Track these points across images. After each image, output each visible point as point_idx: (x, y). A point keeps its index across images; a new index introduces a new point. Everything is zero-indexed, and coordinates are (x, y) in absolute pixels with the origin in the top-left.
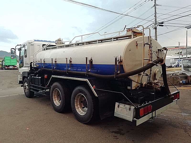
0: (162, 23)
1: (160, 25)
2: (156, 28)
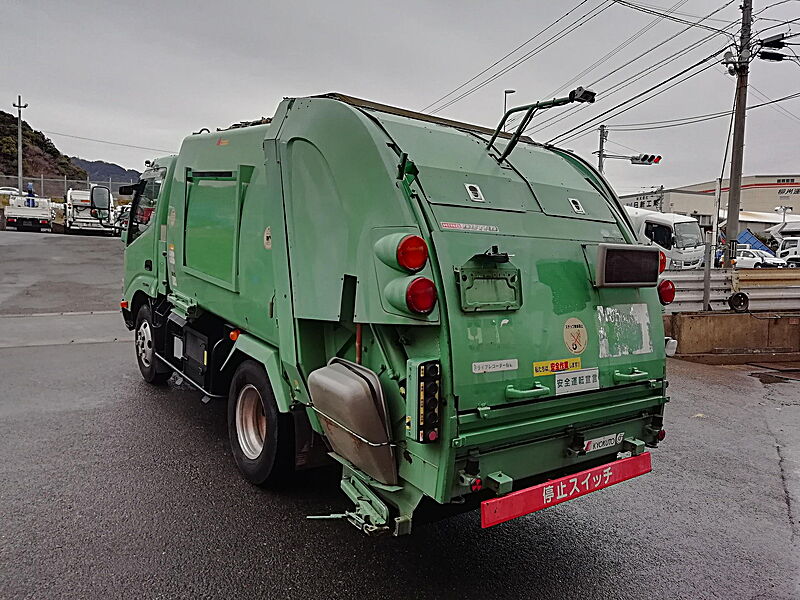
0: (777, 42)
1: (764, 56)
2: (741, 71)
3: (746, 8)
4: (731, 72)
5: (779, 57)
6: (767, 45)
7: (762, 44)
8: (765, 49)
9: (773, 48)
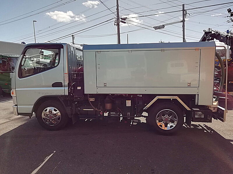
0: (125, 19)
1: (122, 22)
2: (118, 25)
3: (118, 9)
4: (115, 25)
5: (125, 23)
8: (123, 20)
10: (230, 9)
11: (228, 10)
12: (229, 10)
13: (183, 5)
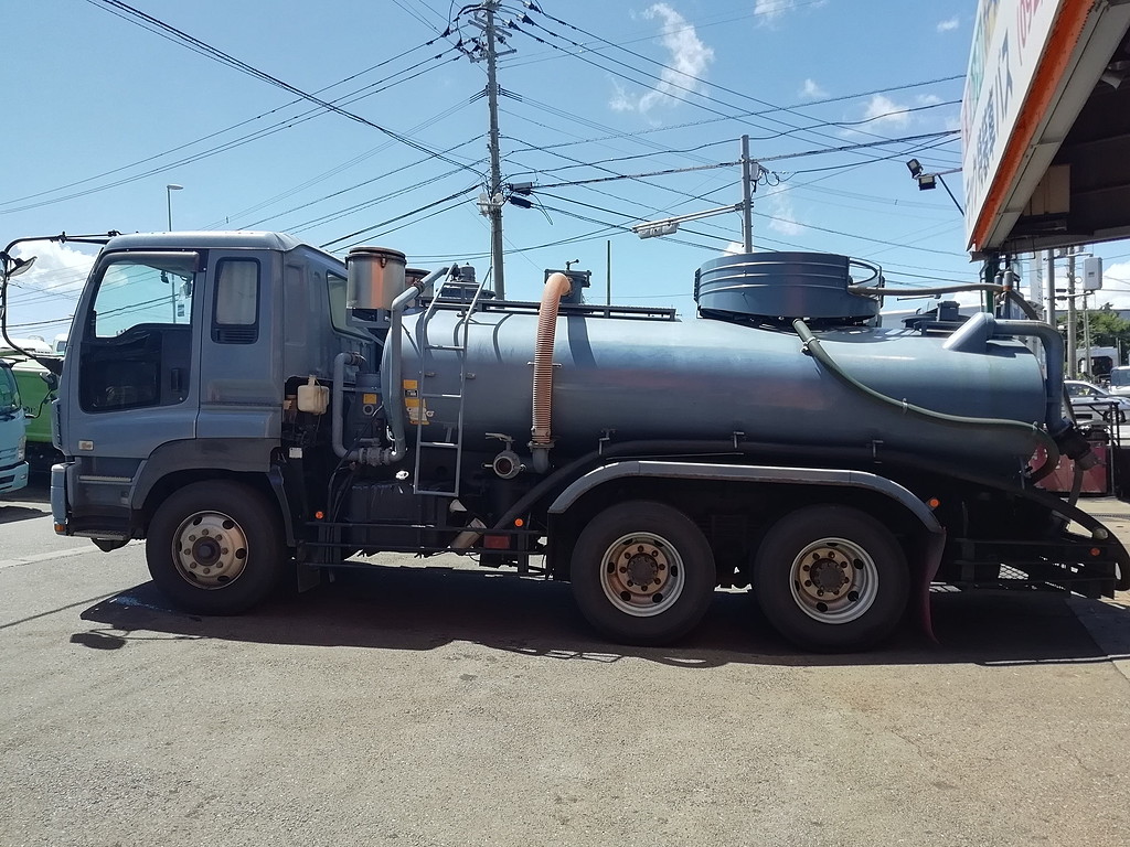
0: (527, 189)
1: (515, 201)
2: (496, 215)
3: (494, 149)
4: (483, 213)
5: (527, 205)
6: (516, 190)
7: (511, 187)
8: (515, 195)
9: (521, 196)
10: (916, 161)
11: (908, 164)
12: (914, 165)
13: (745, 138)
